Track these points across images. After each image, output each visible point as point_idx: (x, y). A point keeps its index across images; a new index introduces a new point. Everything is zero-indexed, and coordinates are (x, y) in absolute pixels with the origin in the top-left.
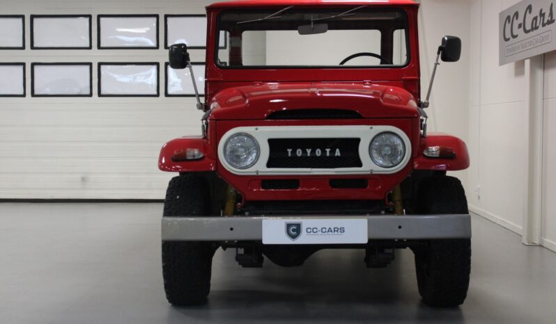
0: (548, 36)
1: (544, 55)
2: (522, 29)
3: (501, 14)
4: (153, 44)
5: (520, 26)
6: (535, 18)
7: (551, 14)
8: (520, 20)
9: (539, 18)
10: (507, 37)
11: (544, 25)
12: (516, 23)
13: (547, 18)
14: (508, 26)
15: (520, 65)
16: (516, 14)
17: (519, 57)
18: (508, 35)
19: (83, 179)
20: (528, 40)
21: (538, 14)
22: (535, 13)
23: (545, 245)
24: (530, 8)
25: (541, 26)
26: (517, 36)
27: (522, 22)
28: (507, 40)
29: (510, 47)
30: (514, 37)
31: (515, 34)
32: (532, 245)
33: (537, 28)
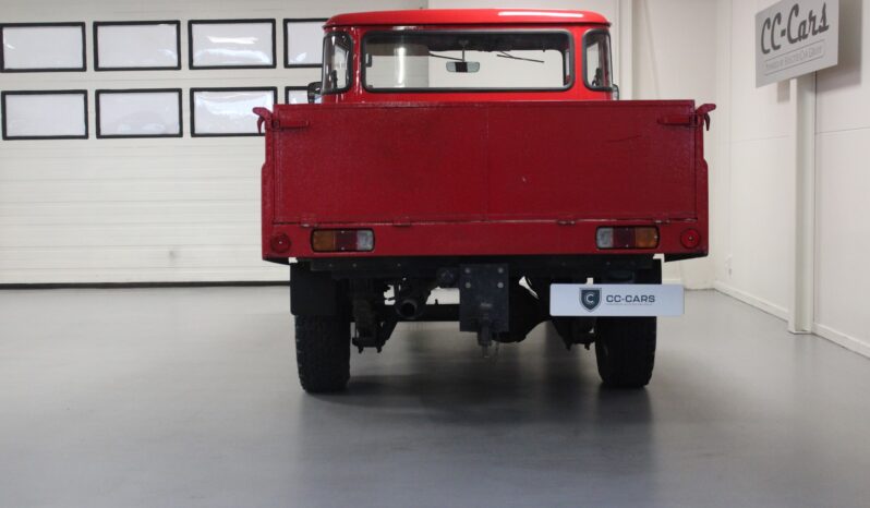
0: (820, 48)
1: (816, 74)
2: (786, 37)
3: (758, 16)
4: (268, 60)
5: (783, 33)
6: (804, 23)
7: (824, 18)
8: (784, 25)
9: (808, 23)
10: (766, 48)
11: (814, 33)
12: (778, 29)
13: (819, 23)
14: (768, 32)
15: (784, 86)
16: (778, 17)
17: (784, 76)
18: (768, 46)
19: (172, 255)
20: (794, 53)
21: (806, 18)
22: (803, 15)
23: (819, 333)
24: (796, 9)
25: (810, 34)
26: (779, 47)
27: (786, 27)
28: (766, 52)
29: (769, 63)
30: (776, 48)
31: (776, 44)
32: (801, 333)
33: (805, 36)
